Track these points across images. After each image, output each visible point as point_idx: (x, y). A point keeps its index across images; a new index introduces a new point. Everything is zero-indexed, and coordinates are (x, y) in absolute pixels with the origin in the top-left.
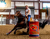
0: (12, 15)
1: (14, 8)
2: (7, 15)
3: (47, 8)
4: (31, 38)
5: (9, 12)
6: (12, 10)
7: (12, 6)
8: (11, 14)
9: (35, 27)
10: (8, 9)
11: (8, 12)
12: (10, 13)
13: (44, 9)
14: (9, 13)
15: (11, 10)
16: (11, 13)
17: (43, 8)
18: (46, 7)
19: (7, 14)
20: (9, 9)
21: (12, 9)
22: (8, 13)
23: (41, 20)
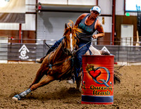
0: (29, 31)
1: (33, 9)
2: (13, 31)
3: (137, 12)
4: (88, 106)
5: (17, 22)
6: (26, 15)
7: (27, 3)
8: (23, 29)
9: (100, 73)
10: (14, 14)
11: (13, 22)
12: (20, 25)
13: (127, 14)
14: (18, 24)
15: (24, 16)
16: (23, 25)
17: (125, 12)
18: (135, 10)
19: (12, 29)
20: (17, 14)
21: (27, 13)
22: (14, 26)
23: (119, 50)
